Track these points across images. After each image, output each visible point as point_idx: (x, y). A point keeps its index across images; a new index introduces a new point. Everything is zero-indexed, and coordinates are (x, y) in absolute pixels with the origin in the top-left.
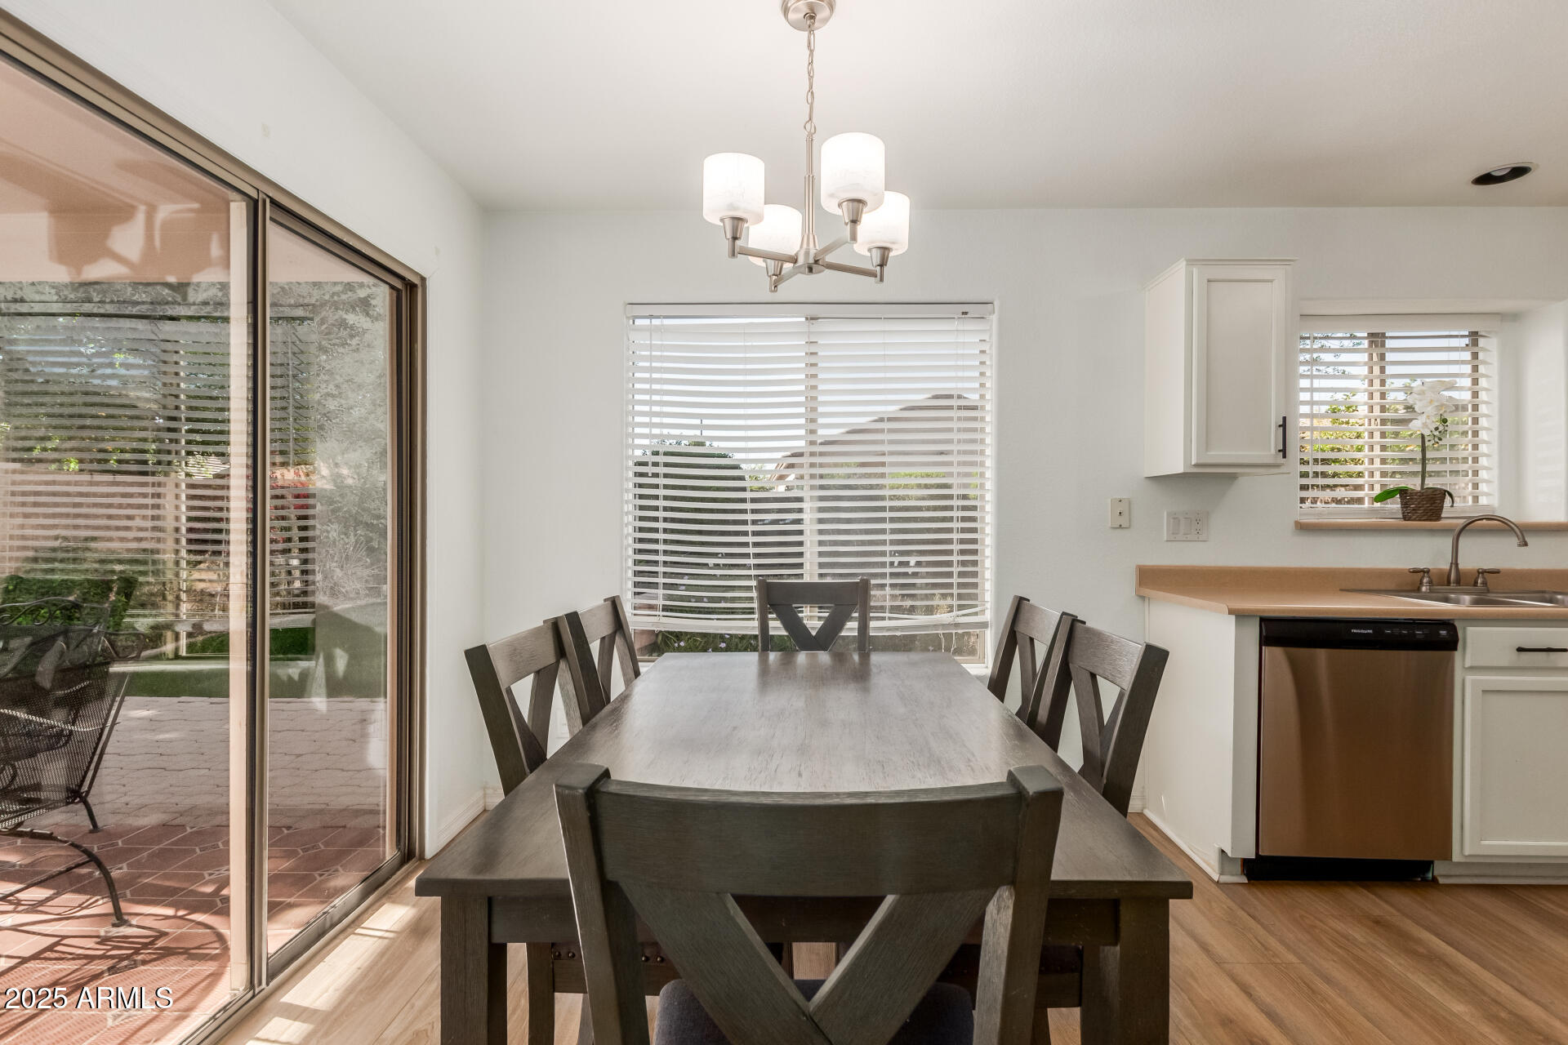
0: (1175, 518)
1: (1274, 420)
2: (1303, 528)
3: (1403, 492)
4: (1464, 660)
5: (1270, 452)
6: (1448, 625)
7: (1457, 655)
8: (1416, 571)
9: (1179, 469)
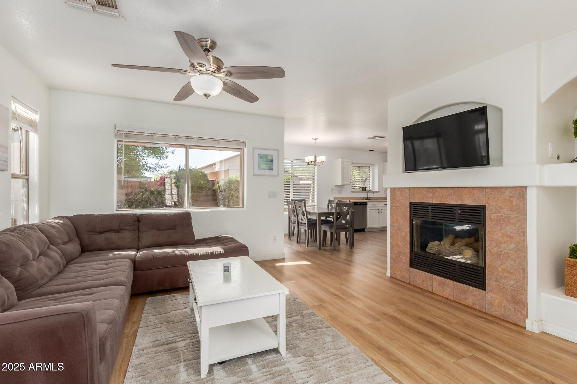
0: (338, 191)
1: (350, 179)
2: (352, 192)
3: (362, 187)
4: (368, 206)
5: (349, 183)
6: (366, 202)
7: (367, 206)
8: (364, 197)
9: (340, 184)
